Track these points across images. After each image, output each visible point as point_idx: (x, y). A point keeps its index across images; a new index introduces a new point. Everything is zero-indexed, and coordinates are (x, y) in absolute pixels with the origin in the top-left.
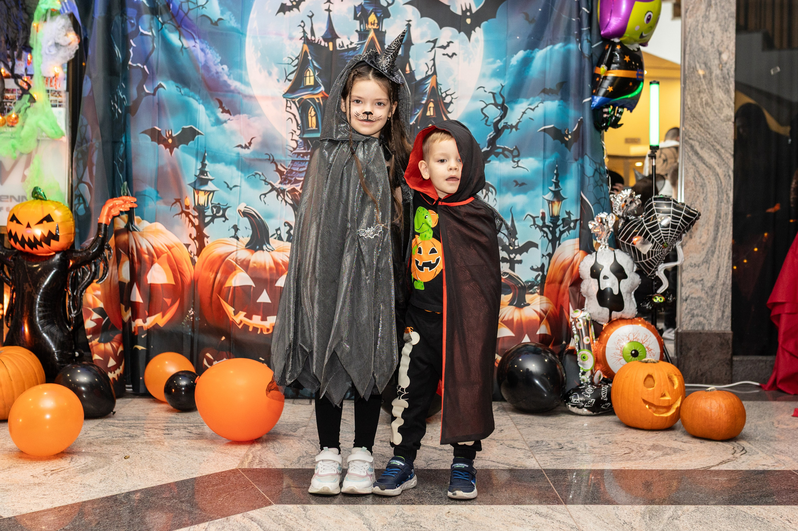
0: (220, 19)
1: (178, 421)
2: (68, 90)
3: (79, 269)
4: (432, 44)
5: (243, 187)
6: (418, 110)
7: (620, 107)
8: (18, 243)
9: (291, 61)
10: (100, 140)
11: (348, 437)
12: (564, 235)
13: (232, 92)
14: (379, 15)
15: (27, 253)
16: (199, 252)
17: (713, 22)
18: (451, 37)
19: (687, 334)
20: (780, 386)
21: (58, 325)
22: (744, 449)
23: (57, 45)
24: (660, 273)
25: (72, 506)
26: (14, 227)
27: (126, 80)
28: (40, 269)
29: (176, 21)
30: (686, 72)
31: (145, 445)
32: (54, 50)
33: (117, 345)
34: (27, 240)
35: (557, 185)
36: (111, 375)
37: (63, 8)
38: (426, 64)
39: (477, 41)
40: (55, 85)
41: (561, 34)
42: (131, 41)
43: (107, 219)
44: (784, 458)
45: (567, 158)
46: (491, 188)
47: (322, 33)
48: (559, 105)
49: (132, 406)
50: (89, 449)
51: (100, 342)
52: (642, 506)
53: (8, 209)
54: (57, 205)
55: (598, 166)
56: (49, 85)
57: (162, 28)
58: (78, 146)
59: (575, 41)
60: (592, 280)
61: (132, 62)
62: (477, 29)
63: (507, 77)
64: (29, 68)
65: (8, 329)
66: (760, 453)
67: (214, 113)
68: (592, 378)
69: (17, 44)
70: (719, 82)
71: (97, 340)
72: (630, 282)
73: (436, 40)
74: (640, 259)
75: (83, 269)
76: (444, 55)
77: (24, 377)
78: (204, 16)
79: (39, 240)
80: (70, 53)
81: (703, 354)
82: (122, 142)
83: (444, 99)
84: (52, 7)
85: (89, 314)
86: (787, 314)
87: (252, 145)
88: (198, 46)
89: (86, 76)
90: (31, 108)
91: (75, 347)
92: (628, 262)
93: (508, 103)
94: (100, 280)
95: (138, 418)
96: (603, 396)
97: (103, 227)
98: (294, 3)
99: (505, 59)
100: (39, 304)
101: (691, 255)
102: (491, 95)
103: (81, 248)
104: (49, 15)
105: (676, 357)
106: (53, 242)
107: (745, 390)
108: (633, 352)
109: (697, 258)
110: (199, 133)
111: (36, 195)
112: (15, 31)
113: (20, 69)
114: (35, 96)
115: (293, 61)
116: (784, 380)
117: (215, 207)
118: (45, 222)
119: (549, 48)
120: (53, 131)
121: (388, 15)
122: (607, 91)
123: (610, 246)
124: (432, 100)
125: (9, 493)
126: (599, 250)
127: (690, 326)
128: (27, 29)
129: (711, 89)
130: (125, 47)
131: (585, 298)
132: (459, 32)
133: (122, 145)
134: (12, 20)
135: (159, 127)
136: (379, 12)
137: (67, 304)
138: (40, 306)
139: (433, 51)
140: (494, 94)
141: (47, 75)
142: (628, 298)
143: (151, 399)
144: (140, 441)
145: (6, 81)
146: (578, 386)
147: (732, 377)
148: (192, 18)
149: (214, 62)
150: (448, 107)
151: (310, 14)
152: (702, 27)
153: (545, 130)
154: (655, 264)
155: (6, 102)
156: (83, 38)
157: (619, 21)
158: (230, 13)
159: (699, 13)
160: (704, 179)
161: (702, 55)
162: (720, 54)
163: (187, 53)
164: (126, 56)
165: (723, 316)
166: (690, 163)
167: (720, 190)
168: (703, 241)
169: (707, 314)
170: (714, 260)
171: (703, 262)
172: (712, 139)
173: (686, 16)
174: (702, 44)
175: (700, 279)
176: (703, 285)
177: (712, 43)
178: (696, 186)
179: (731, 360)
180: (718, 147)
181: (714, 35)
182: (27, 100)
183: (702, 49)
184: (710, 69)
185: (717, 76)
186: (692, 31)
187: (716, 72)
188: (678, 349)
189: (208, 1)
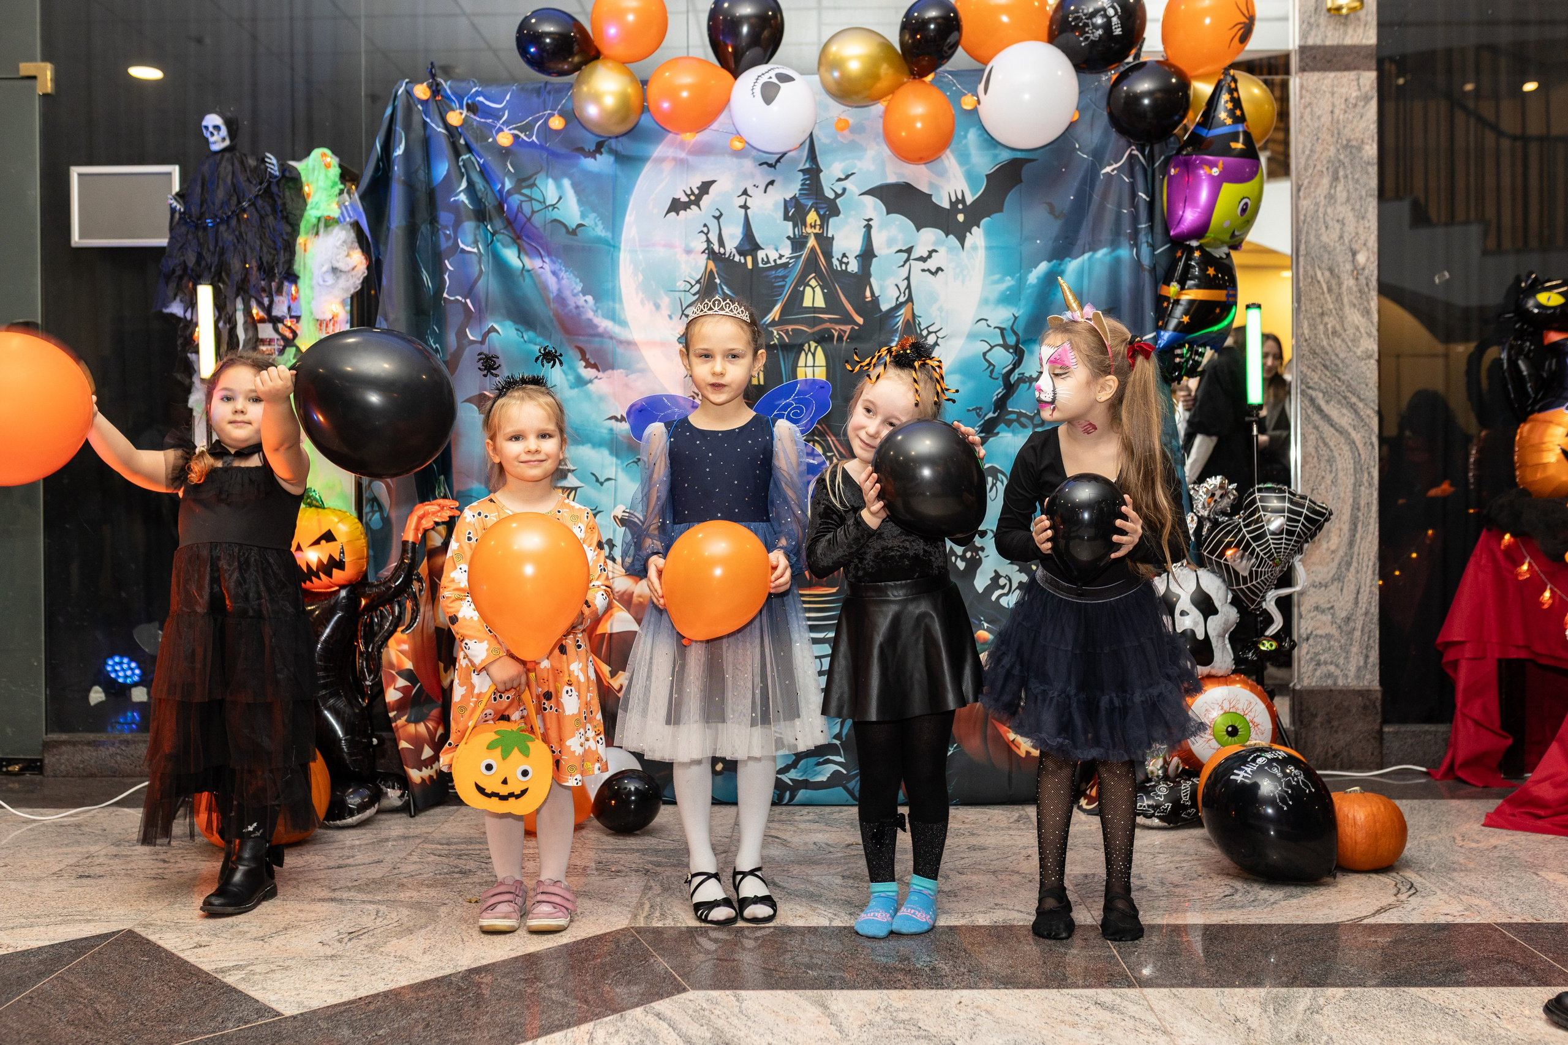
0: (580, 225)
3: (376, 611)
4: (905, 255)
5: (619, 481)
7: (1200, 346)
9: (689, 286)
13: (601, 335)
14: (822, 213)
18: (936, 243)
19: (1311, 692)
20: (1460, 774)
21: (346, 698)
23: (335, 270)
24: (1269, 605)
27: (441, 322)
29: (515, 232)
32: (330, 279)
33: (436, 725)
36: (427, 772)
37: (342, 214)
38: (897, 285)
39: (974, 248)
41: (1106, 234)
42: (446, 262)
43: (416, 534)
46: (1000, 476)
47: (736, 242)
51: (408, 721)
54: (341, 515)
56: (324, 331)
57: (492, 241)
59: (1128, 245)
61: (448, 293)
62: (975, 229)
63: (1023, 302)
64: (293, 306)
66: (1440, 892)
67: (573, 368)
68: (1165, 769)
69: (276, 271)
70: (1353, 298)
71: (404, 718)
72: (1223, 620)
73: (911, 248)
74: (1238, 584)
75: (381, 612)
76: (923, 270)
78: (556, 220)
79: (315, 569)
80: (354, 283)
81: (1335, 723)
84: (326, 214)
85: (392, 680)
86: (1468, 659)
88: (547, 267)
89: (379, 318)
92: (1219, 588)
93: (1024, 343)
94: (407, 628)
96: (1183, 798)
97: (410, 546)
98: (692, 198)
99: (1017, 275)
101: (1315, 569)
102: (998, 331)
104: (322, 225)
105: (1292, 728)
106: (336, 572)
107: (1404, 780)
108: (1230, 729)
109: (1324, 572)
111: (310, 501)
112: (273, 252)
113: (280, 309)
114: (302, 348)
115: (692, 286)
116: (1465, 764)
118: (323, 542)
119: (1087, 256)
121: (836, 212)
122: (1179, 323)
127: (1315, 679)
128: (290, 248)
129: (1341, 310)
130: (438, 272)
132: (947, 235)
134: (267, 235)
136: (822, 208)
137: (359, 666)
139: (907, 265)
140: (1002, 330)
141: (321, 317)
142: (1220, 645)
145: (260, 326)
146: (1145, 782)
147: (1382, 759)
148: (538, 225)
149: (572, 291)
151: (717, 214)
154: (1261, 591)
156: (373, 260)
157: (1196, 215)
158: (594, 215)
159: (1319, 191)
160: (1331, 450)
161: (1326, 256)
162: (1354, 254)
163: (531, 276)
164: (440, 286)
165: (1366, 663)
166: (1310, 426)
167: (1358, 467)
168: (1333, 548)
169: (1341, 661)
170: (1351, 575)
171: (1333, 580)
172: (1344, 388)
173: (1298, 197)
174: (1324, 238)
175: (1329, 606)
176: (1333, 615)
177: (1341, 237)
178: (1319, 460)
179: (1380, 732)
180: (1354, 400)
181: (1344, 224)
182: (292, 356)
183: (1325, 247)
184: (1339, 277)
185: (1349, 289)
186: (1309, 219)
187: (1349, 282)
188: (1296, 715)
189: (560, 198)
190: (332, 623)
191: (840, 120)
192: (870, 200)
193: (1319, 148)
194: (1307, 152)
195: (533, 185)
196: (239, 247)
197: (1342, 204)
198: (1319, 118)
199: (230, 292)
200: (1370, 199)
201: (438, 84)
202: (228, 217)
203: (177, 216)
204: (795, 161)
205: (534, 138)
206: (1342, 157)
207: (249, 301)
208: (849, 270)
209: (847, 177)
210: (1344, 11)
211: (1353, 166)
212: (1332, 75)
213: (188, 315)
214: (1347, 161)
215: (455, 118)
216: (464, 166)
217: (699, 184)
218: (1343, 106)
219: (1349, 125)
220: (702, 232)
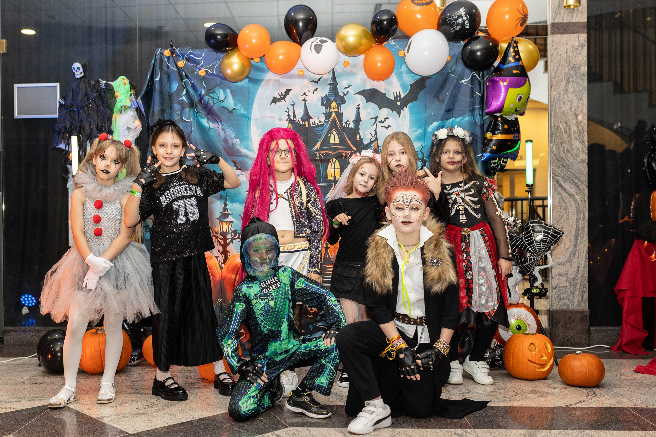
0: (234, 109)
4: (374, 120)
7: (504, 158)
13: (243, 156)
14: (338, 102)
16: (225, 261)
18: (388, 115)
19: (557, 312)
20: (624, 348)
22: (595, 393)
23: (128, 128)
24: (536, 273)
29: (206, 112)
30: (552, 129)
32: (126, 132)
38: (371, 133)
39: (405, 116)
44: (622, 399)
47: (301, 116)
52: (524, 430)
57: (197, 116)
59: (470, 115)
62: (405, 108)
63: (426, 140)
66: (606, 396)
70: (576, 135)
72: (515, 279)
73: (377, 117)
74: (522, 263)
76: (382, 127)
78: (223, 107)
80: (136, 134)
81: (568, 326)
84: (125, 104)
86: (629, 297)
88: (220, 127)
93: (426, 157)
96: (497, 357)
98: (282, 96)
99: (424, 128)
101: (558, 256)
104: (123, 109)
105: (549, 328)
107: (599, 351)
108: (518, 327)
109: (563, 258)
116: (627, 344)
117: (233, 232)
122: (492, 150)
127: (559, 306)
129: (571, 140)
132: (393, 111)
136: (338, 100)
139: (375, 124)
142: (514, 290)
147: (590, 342)
148: (216, 109)
149: (231, 137)
151: (293, 103)
152: (563, 98)
154: (532, 267)
156: (146, 124)
158: (240, 104)
159: (560, 88)
160: (566, 204)
161: (564, 117)
162: (577, 116)
163: (213, 131)
165: (582, 299)
166: (556, 193)
167: (579, 211)
168: (567, 247)
169: (571, 298)
170: (575, 260)
171: (567, 262)
172: (572, 176)
173: (551, 91)
174: (563, 109)
175: (565, 273)
176: (567, 277)
177: (571, 108)
178: (561, 208)
179: (589, 330)
180: (576, 181)
181: (572, 102)
183: (563, 113)
184: (569, 126)
185: (574, 131)
186: (556, 100)
187: (574, 128)
188: (550, 322)
189: (225, 97)
191: (345, 62)
192: (359, 96)
193: (560, 69)
194: (555, 70)
195: (214, 92)
197: (571, 94)
198: (561, 55)
200: (584, 91)
201: (174, 50)
204: (326, 80)
205: (214, 72)
206: (571, 72)
208: (350, 127)
209: (349, 87)
210: (572, 7)
211: (576, 77)
212: (566, 36)
214: (573, 74)
215: (181, 64)
216: (185, 84)
217: (285, 91)
218: (572, 50)
219: (574, 58)
220: (286, 111)
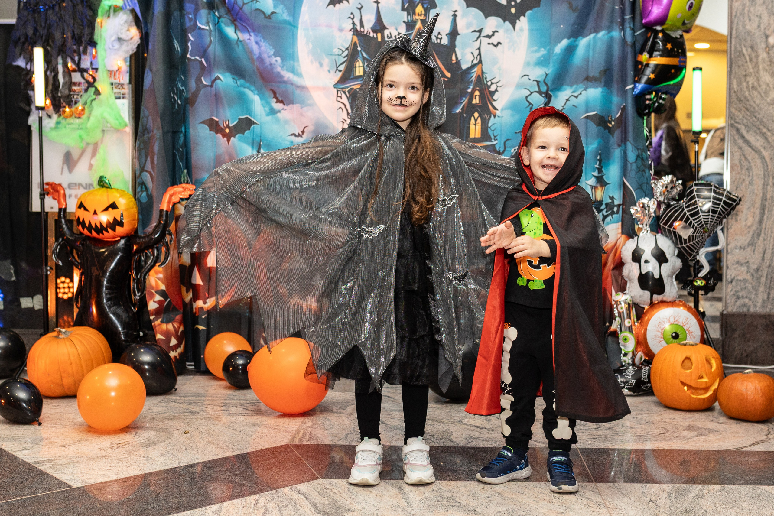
0: (273, 13)
1: (235, 398)
2: (130, 82)
3: (143, 253)
4: (478, 34)
6: (464, 99)
8: (85, 229)
9: (341, 52)
10: (161, 131)
11: (394, 414)
12: (608, 219)
13: (285, 82)
14: (425, 6)
15: (94, 239)
17: (760, 5)
18: (497, 26)
19: (733, 316)
21: (124, 306)
23: (120, 39)
24: (702, 257)
25: (135, 477)
26: (82, 214)
27: (185, 73)
28: (106, 253)
29: (232, 16)
30: (733, 56)
31: (203, 421)
32: (117, 45)
33: (179, 325)
34: (94, 226)
35: (600, 170)
36: (172, 354)
37: (125, 4)
38: (472, 53)
39: (522, 30)
40: (119, 77)
41: (604, 22)
42: (190, 35)
43: (168, 206)
45: (610, 143)
47: (371, 24)
48: (602, 92)
49: (193, 383)
50: (152, 424)
51: (162, 322)
53: (76, 196)
54: (122, 193)
55: (640, 152)
56: (113, 78)
57: (218, 22)
58: (141, 137)
59: (618, 29)
60: (634, 264)
61: (190, 55)
62: (522, 18)
63: (551, 65)
64: (94, 62)
65: (78, 310)
67: (268, 103)
68: (633, 358)
69: (83, 40)
70: (765, 65)
71: (159, 320)
72: (671, 266)
73: (482, 29)
74: (681, 244)
75: (146, 254)
76: (489, 44)
77: (92, 356)
78: (258, 10)
79: (105, 226)
80: (132, 48)
81: (748, 336)
82: (182, 132)
83: (489, 87)
84: (114, 4)
85: (152, 296)
87: (305, 134)
88: (253, 39)
89: (147, 70)
90: (96, 100)
91: (140, 327)
92: (669, 246)
93: (552, 90)
94: (162, 264)
95: (198, 395)
96: (643, 377)
97: (164, 213)
99: (548, 47)
100: (106, 286)
101: (736, 237)
102: (535, 83)
103: (144, 233)
104: (112, 11)
105: (720, 338)
106: (118, 228)
108: (674, 335)
109: (743, 240)
110: (254, 123)
111: (102, 183)
112: (81, 27)
113: (85, 63)
114: (99, 88)
115: (343, 52)
118: (110, 209)
119: (592, 36)
120: (117, 122)
121: (434, 6)
122: (648, 79)
123: (651, 230)
124: (478, 88)
125: (78, 465)
126: (641, 234)
127: (735, 308)
128: (92, 25)
129: (758, 73)
130: (184, 41)
131: (626, 282)
132: (504, 21)
133: (182, 135)
134: (77, 17)
135: (216, 117)
136: (426, 3)
137: (132, 287)
138: (107, 289)
139: (479, 40)
140: (538, 82)
141: (111, 69)
142: (669, 282)
143: (211, 377)
144: (199, 417)
145: (73, 74)
146: (620, 367)
148: (246, 12)
149: (268, 54)
150: (493, 96)
151: (360, 6)
152: (749, 11)
153: (587, 117)
154: (696, 249)
155: (73, 95)
156: (144, 33)
158: (282, 6)
160: (749, 163)
161: (749, 38)
162: (767, 37)
163: (242, 45)
164: (185, 50)
165: (768, 298)
166: (736, 147)
167: (766, 174)
168: (749, 224)
169: (753, 296)
170: (760, 242)
171: (749, 245)
172: (758, 123)
174: (748, 27)
175: (746, 261)
177: (759, 26)
178: (742, 169)
180: (764, 130)
181: (761, 18)
182: (92, 93)
183: (748, 33)
184: (757, 52)
185: (763, 59)
186: (738, 15)
187: (763, 55)
188: (723, 330)
190: (116, 260)
196: (60, 24)
199: (54, 52)
202: (54, 5)
203: (22, 4)
207: (66, 58)
208: (442, 43)
213: (28, 67)
220: (350, 17)
